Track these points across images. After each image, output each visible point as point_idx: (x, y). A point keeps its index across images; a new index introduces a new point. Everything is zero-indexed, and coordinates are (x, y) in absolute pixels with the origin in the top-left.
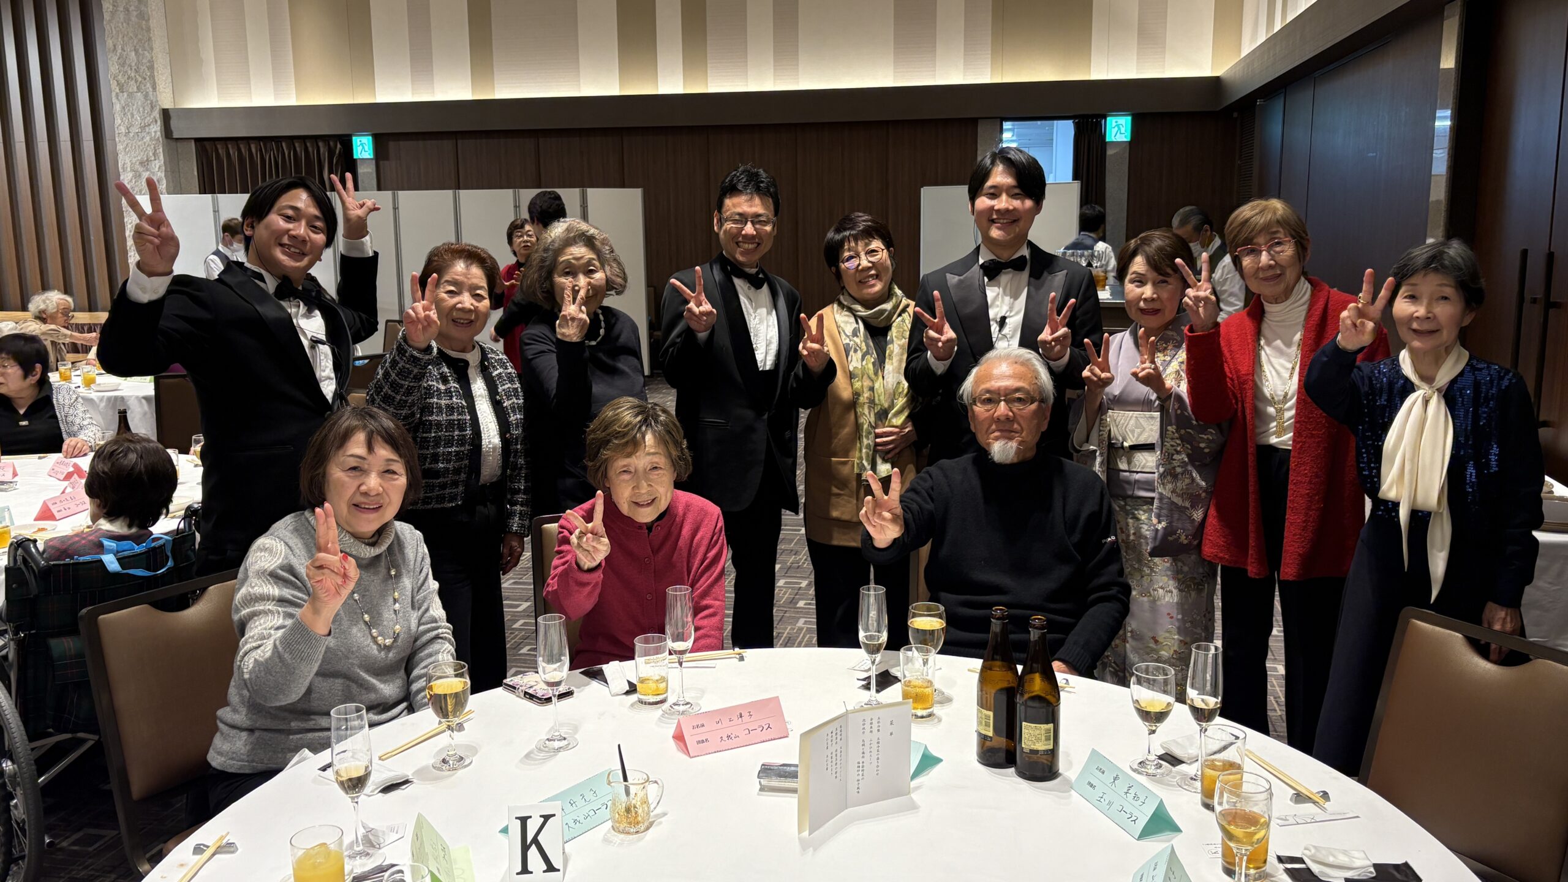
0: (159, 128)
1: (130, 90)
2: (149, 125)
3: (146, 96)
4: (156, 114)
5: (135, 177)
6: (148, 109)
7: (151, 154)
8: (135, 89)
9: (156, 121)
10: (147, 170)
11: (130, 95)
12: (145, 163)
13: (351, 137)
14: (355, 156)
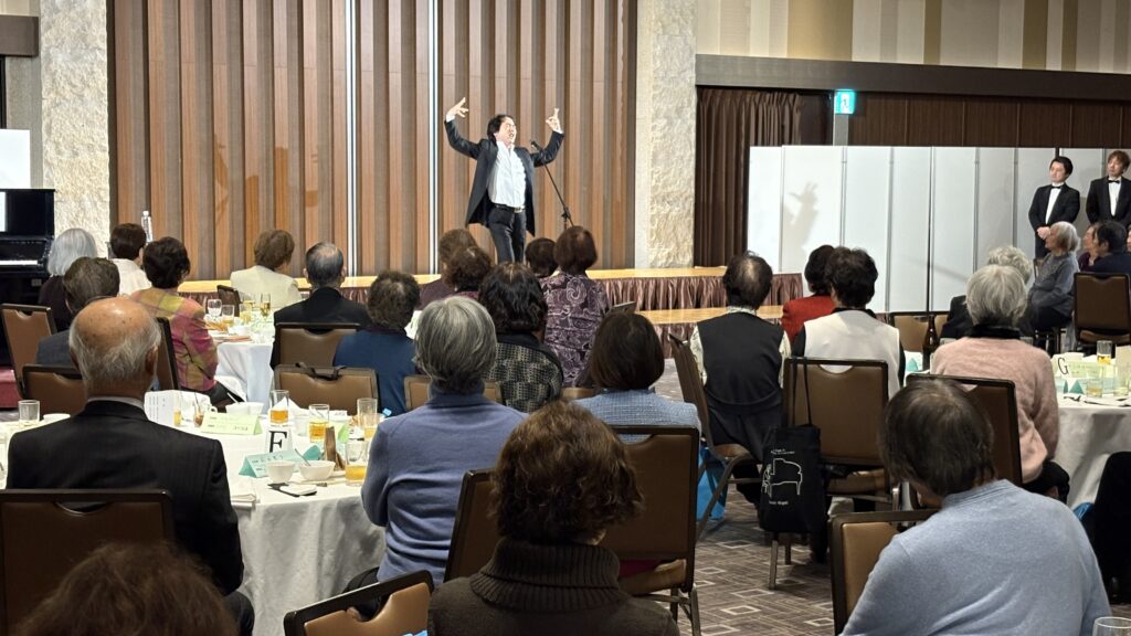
0: (694, 74)
1: (671, 33)
3: (685, 40)
4: (694, 60)
6: (687, 54)
7: (686, 101)
8: (677, 32)
9: (692, 67)
11: (670, 38)
12: (679, 111)
13: (833, 93)
14: (835, 111)
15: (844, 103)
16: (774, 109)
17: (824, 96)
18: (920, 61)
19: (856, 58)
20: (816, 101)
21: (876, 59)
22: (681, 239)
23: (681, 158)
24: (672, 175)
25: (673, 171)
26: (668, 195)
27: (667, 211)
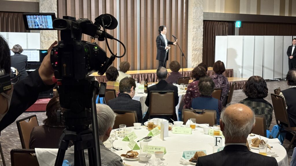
0: (203, 17)
1: (197, 6)
2: (201, 16)
3: (201, 8)
4: (203, 14)
6: (201, 12)
8: (199, 6)
10: (199, 28)
13: (235, 22)
14: (236, 27)
15: (238, 24)
16: (221, 26)
17: (233, 23)
18: (256, 14)
19: (241, 13)
20: (231, 24)
21: (245, 13)
22: (199, 60)
23: (200, 39)
24: (197, 43)
25: (198, 42)
26: (196, 49)
27: (196, 53)
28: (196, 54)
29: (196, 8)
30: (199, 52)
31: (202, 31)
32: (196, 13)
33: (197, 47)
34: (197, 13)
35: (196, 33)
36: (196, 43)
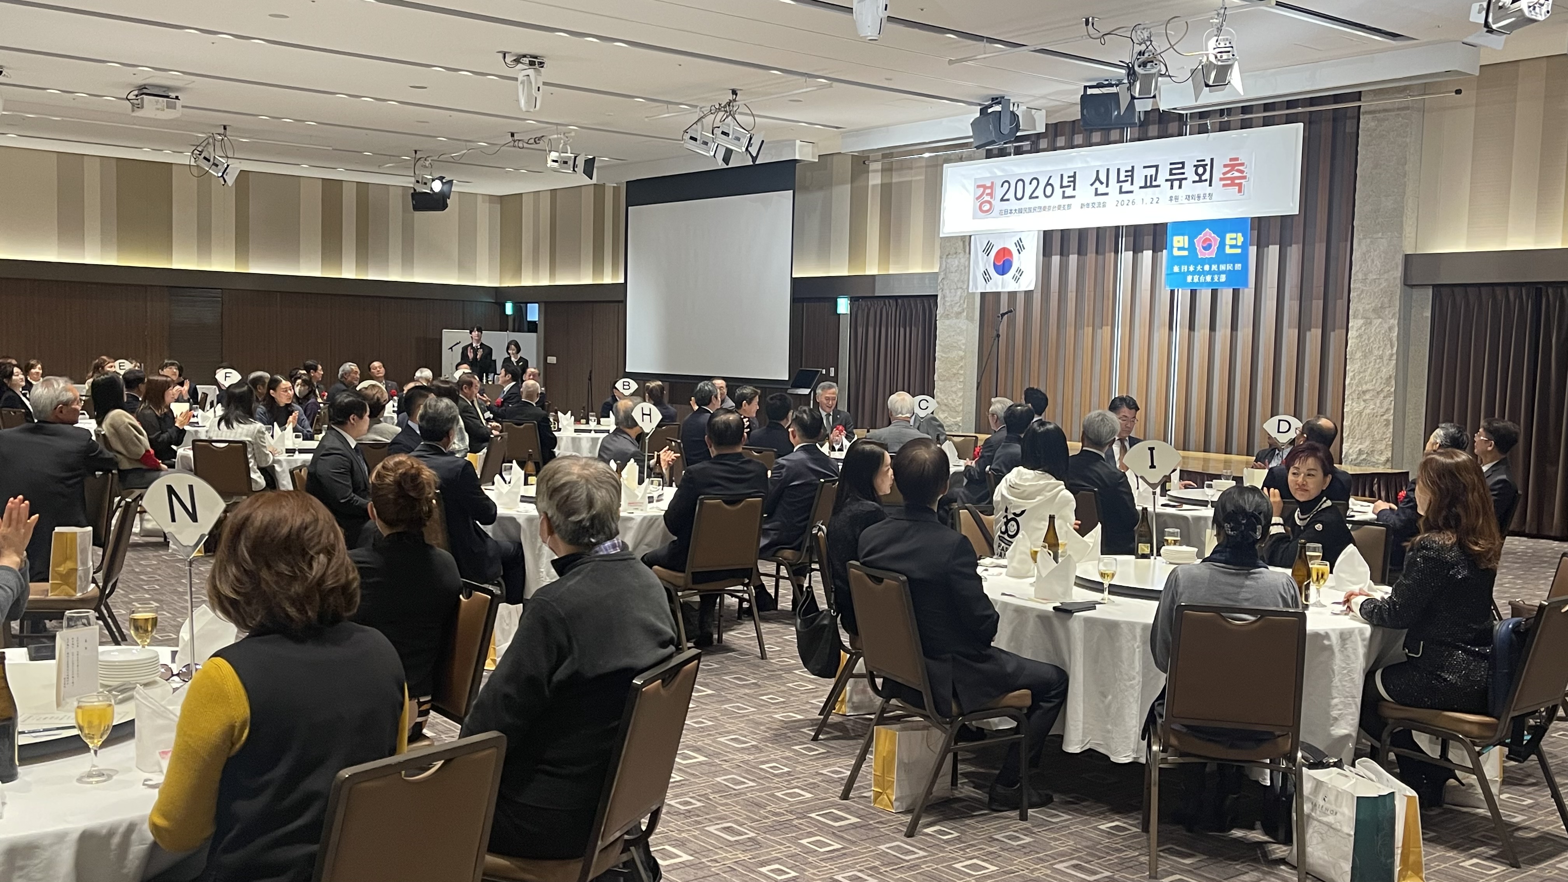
0: (1399, 275)
2: (1389, 271)
3: (1390, 242)
4: (1400, 260)
5: (1365, 324)
6: (1390, 255)
7: (1386, 300)
8: (1380, 235)
9: (1397, 267)
10: (1380, 317)
11: (1374, 241)
12: (1378, 311)
22: (1377, 437)
23: (1381, 357)
24: (1367, 374)
25: (1369, 370)
26: (1364, 392)
27: (1361, 408)
28: (1361, 413)
29: (1369, 240)
30: (1372, 407)
31: (1390, 329)
32: (1365, 261)
33: (1365, 388)
34: (1373, 261)
35: (1360, 336)
36: (1360, 373)
